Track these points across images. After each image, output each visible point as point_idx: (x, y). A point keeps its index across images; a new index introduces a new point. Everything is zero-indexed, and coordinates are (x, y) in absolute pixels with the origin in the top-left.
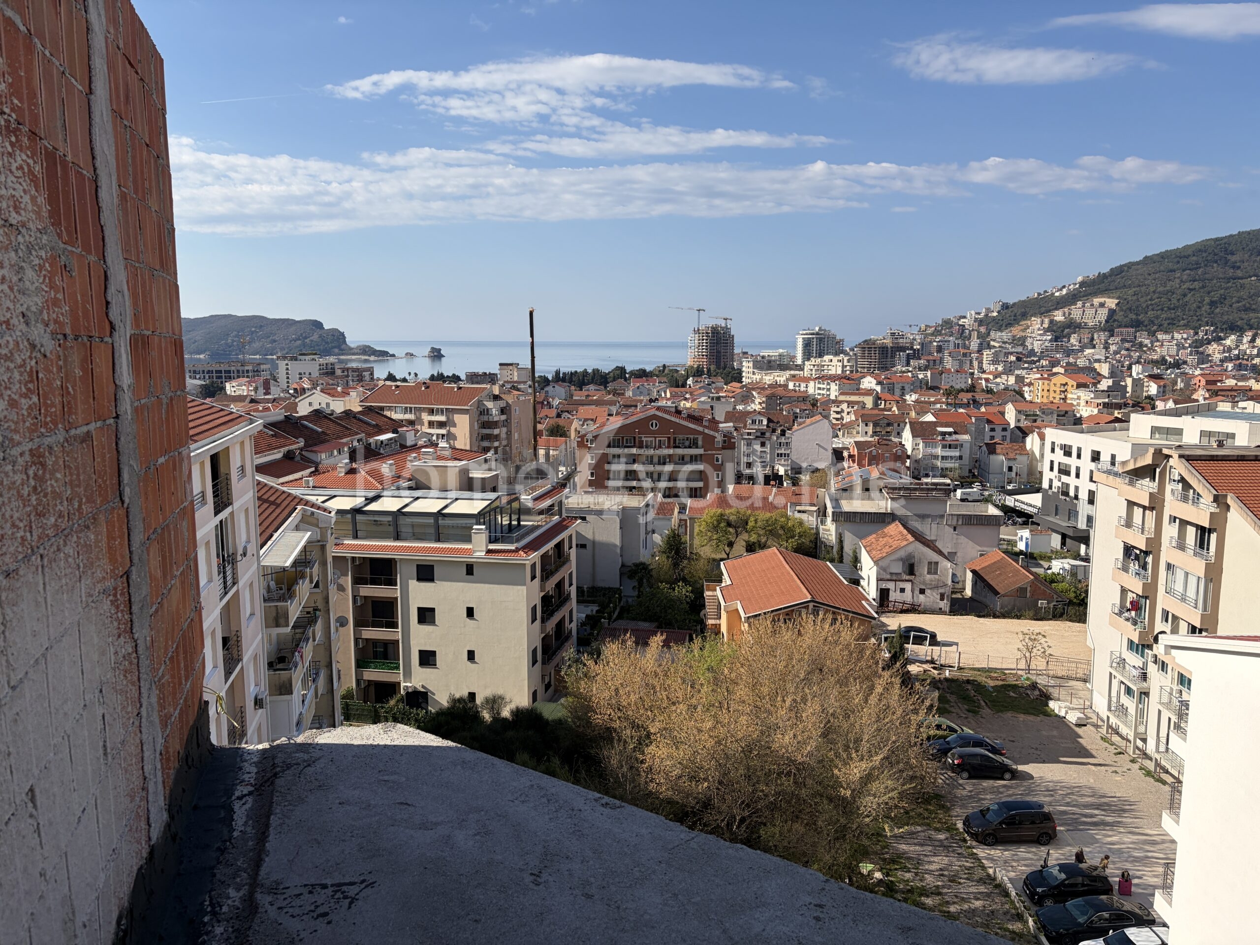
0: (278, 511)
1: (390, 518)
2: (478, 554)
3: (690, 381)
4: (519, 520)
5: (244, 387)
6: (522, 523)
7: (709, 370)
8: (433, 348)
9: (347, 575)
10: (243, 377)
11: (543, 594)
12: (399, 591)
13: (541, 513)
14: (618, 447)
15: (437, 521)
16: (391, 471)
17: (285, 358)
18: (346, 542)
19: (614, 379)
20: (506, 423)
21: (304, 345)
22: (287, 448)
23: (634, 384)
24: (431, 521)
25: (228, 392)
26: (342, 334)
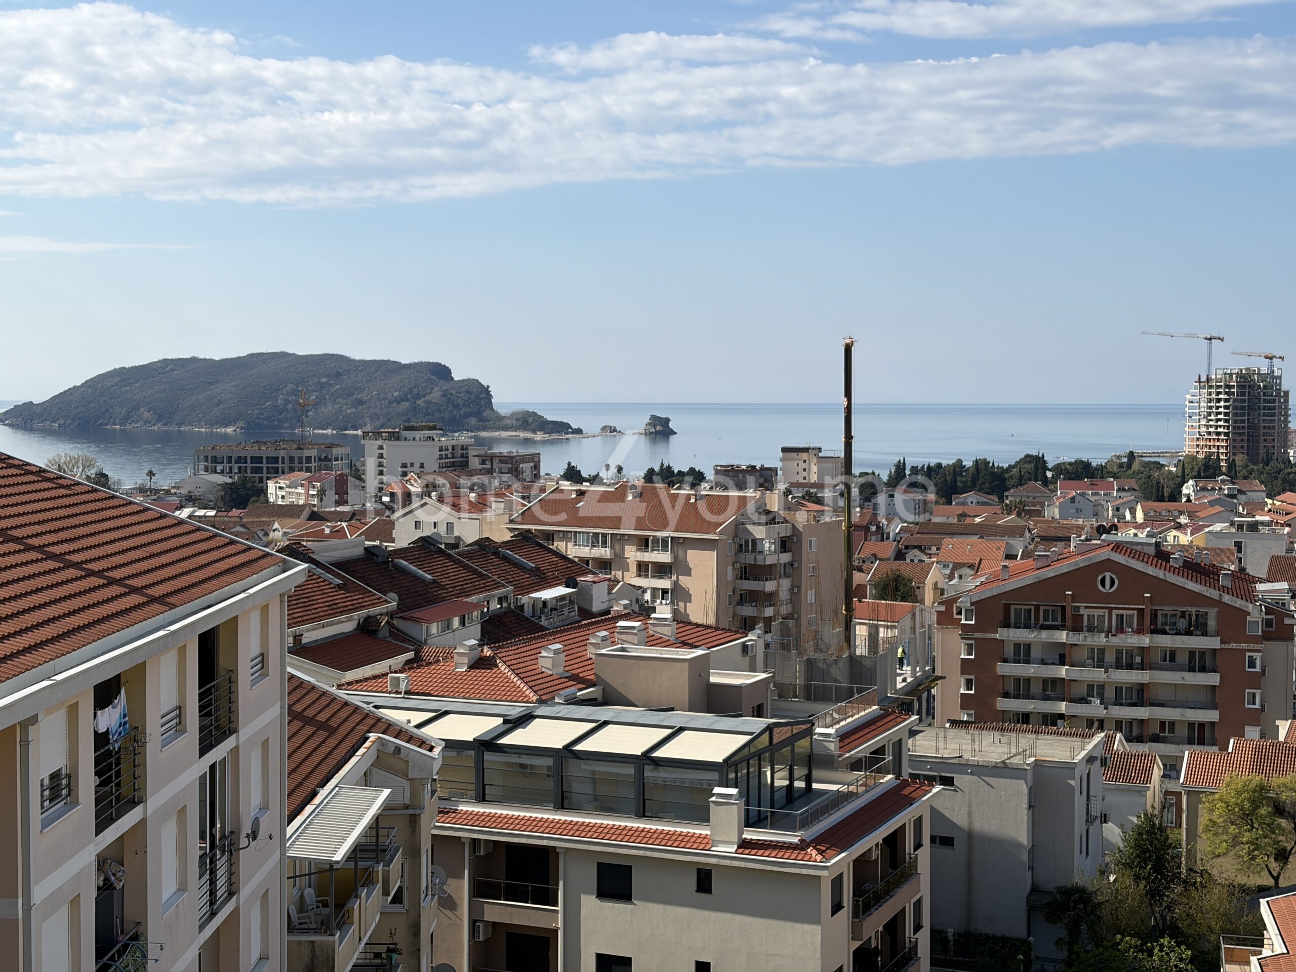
0: (331, 742)
1: (549, 762)
2: (721, 849)
3: (1188, 488)
4: (809, 780)
5: (300, 490)
6: (815, 786)
7: (1231, 465)
8: (654, 418)
9: (462, 877)
10: (301, 470)
11: (858, 944)
12: (560, 916)
13: (856, 765)
14: (1027, 626)
15: (640, 772)
16: (554, 665)
17: (377, 435)
18: (462, 808)
19: (1021, 482)
20: (789, 570)
21: (415, 410)
22: (364, 613)
23: (1063, 492)
24: (630, 770)
25: (271, 500)
26: (486, 391)
